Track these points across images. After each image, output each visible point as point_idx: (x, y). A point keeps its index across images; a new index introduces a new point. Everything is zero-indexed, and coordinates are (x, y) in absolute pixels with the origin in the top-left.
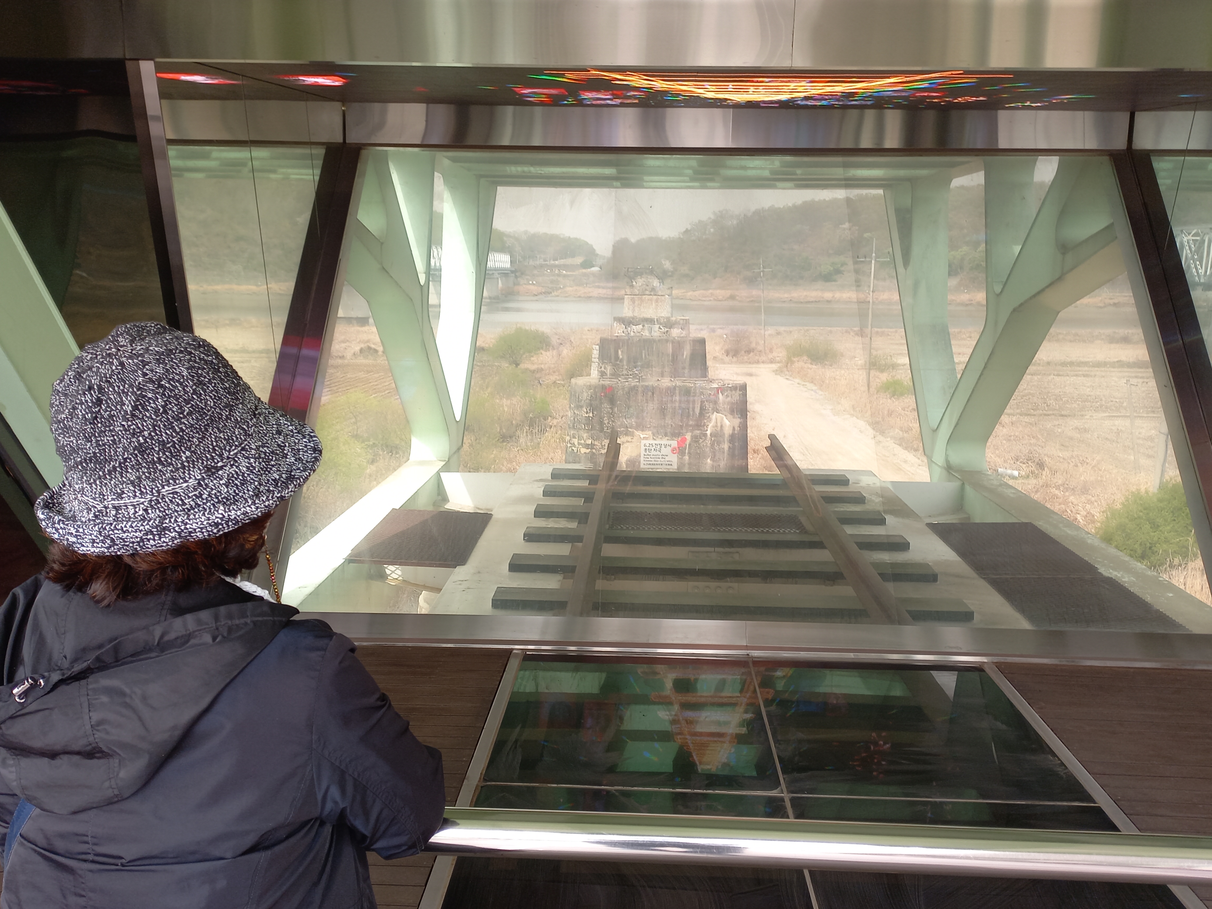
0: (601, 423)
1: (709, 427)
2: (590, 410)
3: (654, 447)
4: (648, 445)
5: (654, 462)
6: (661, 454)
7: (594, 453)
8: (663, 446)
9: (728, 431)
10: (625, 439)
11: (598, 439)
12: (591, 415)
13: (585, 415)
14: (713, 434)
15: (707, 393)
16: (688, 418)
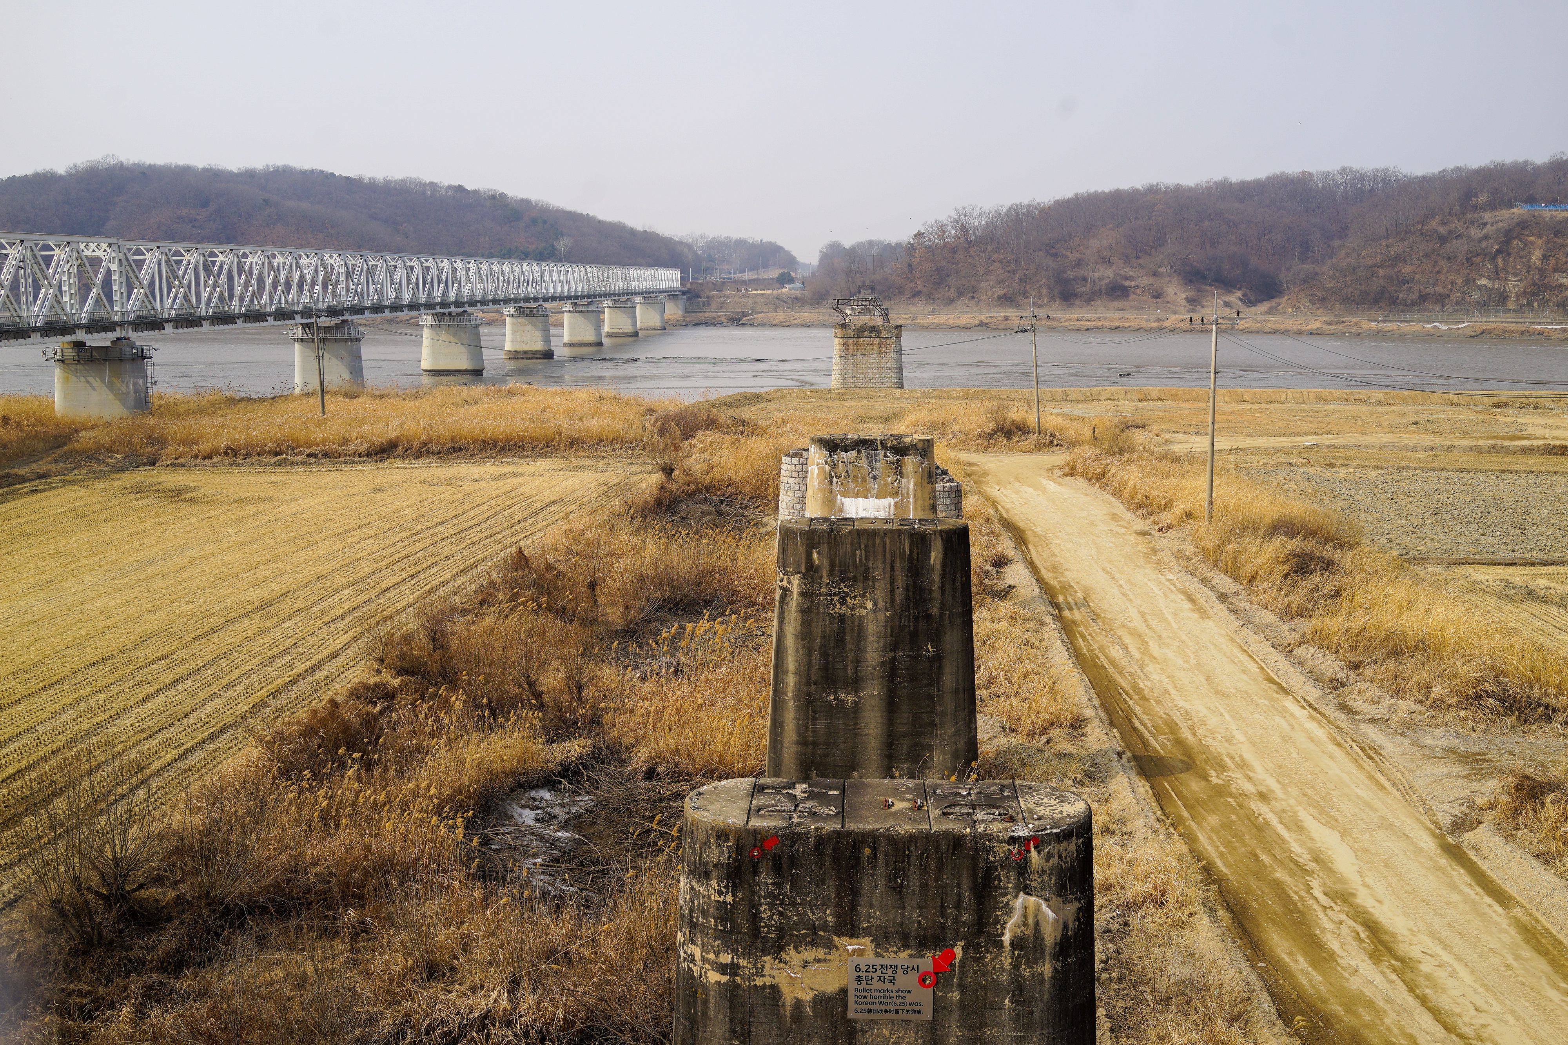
0: (755, 918)
1: (1008, 925)
2: (727, 887)
3: (879, 973)
4: (864, 968)
5: (878, 1007)
6: (894, 988)
7: (738, 986)
8: (899, 971)
9: (1050, 935)
10: (809, 954)
11: (747, 954)
12: (729, 898)
13: (715, 897)
14: (1018, 943)
15: (1002, 849)
16: (958, 906)
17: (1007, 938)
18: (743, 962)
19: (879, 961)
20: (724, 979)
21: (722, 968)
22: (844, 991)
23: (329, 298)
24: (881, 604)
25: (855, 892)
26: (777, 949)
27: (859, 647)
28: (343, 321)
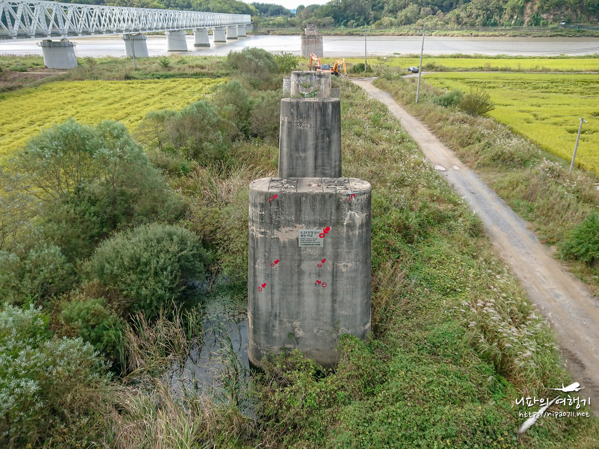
1: (346, 220)
2: (262, 210)
3: (308, 234)
4: (303, 232)
5: (307, 244)
6: (312, 238)
7: (267, 238)
8: (314, 233)
9: (358, 222)
10: (287, 229)
11: (270, 229)
12: (263, 213)
13: (259, 213)
14: (348, 226)
15: (344, 198)
16: (331, 215)
17: (345, 224)
18: (268, 231)
19: (307, 230)
20: (263, 236)
21: (262, 233)
22: (297, 239)
23: (133, 25)
24: (312, 125)
25: (300, 210)
26: (278, 228)
27: (306, 140)
28: (139, 34)
